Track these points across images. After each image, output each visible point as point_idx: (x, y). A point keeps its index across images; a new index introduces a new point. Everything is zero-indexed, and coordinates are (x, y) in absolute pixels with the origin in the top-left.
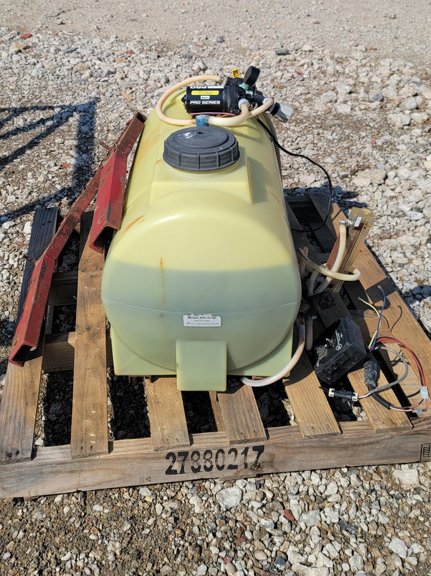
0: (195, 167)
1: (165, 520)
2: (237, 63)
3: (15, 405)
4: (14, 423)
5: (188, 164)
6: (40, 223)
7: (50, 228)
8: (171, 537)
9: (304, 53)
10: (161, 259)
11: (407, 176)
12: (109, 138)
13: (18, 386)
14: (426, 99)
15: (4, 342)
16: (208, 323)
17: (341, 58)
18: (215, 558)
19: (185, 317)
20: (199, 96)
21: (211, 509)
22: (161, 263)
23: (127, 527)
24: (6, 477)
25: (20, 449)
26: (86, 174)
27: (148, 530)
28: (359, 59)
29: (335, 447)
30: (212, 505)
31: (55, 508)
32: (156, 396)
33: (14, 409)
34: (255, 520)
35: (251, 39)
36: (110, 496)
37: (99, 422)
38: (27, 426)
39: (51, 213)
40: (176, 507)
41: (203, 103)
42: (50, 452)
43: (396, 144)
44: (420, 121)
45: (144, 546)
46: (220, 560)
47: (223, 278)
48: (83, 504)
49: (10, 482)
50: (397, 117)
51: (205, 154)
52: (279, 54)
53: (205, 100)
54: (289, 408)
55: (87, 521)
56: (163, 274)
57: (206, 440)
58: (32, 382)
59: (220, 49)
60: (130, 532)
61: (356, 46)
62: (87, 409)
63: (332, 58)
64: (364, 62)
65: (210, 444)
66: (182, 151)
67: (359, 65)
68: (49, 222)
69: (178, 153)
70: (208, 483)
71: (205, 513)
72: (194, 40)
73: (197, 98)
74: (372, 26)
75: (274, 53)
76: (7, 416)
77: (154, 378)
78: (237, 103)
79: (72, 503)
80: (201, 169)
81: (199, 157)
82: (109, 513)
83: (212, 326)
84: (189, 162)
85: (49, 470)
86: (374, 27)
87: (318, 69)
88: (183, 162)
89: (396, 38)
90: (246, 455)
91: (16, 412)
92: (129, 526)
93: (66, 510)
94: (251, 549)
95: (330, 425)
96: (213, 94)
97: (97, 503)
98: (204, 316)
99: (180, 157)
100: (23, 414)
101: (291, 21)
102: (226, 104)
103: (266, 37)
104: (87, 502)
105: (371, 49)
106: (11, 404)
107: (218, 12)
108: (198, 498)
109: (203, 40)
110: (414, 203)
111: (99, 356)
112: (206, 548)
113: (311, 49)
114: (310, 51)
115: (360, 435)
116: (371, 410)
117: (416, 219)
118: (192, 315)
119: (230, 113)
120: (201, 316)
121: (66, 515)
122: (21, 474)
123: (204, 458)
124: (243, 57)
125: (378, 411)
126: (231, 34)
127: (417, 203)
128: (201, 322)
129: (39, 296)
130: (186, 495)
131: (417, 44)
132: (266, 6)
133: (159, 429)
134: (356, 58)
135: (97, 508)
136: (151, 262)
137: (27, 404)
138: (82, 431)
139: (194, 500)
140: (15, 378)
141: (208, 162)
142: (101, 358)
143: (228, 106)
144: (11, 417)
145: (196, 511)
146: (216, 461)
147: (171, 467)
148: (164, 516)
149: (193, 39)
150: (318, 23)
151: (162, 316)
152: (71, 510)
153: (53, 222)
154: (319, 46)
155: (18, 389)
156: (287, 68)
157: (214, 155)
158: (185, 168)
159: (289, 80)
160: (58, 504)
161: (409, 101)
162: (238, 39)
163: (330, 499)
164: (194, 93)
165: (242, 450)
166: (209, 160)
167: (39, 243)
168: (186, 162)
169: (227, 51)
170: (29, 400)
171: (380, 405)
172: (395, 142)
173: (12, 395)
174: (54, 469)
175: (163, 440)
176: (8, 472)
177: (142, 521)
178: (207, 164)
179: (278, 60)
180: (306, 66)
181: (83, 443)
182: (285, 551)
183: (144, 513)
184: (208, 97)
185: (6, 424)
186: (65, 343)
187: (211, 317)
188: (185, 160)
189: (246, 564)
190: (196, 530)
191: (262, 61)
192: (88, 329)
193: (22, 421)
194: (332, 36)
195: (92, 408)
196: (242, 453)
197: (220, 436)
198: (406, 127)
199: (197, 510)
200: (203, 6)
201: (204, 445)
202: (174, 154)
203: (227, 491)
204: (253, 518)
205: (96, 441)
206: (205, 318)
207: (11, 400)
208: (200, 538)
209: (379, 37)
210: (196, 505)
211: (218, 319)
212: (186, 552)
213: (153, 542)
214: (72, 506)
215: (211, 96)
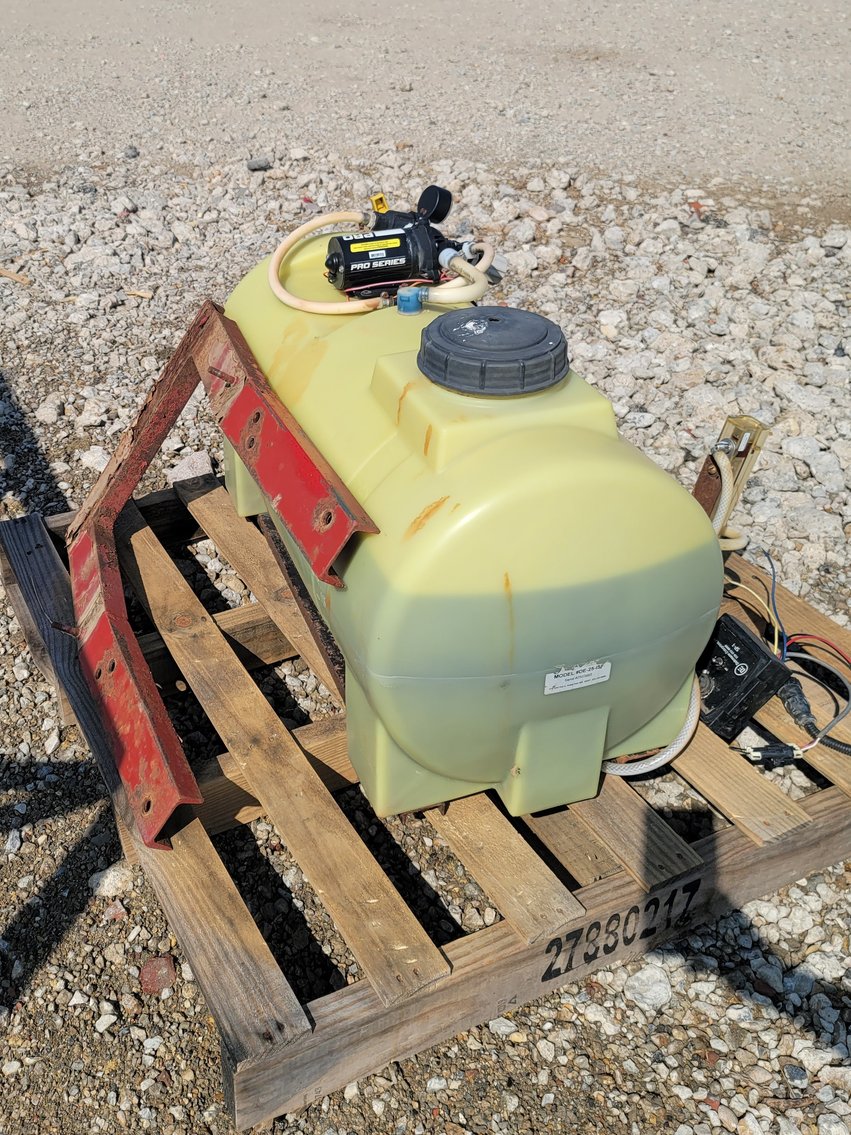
0: (514, 386)
1: (570, 1067)
2: (186, 192)
3: (208, 930)
4: (233, 968)
5: (502, 383)
6: (22, 553)
7: (47, 558)
8: (598, 1095)
9: (295, 163)
10: (506, 575)
11: (590, 355)
12: (28, 363)
13: (190, 889)
14: (540, 223)
15: (52, 807)
16: (588, 678)
17: (363, 167)
18: (691, 1107)
19: (550, 677)
20: (367, 253)
21: (632, 1021)
22: (507, 583)
23: (512, 1103)
24: (265, 1083)
25: (279, 1018)
26: (21, 440)
27: (552, 1096)
28: (396, 166)
29: (803, 847)
30: (629, 1013)
31: (354, 1111)
32: (466, 837)
33: (213, 940)
34: (713, 1014)
35: (187, 146)
36: (445, 1055)
37: (398, 917)
38: (264, 966)
39: (32, 529)
40: (573, 1036)
41: (375, 265)
42: (334, 1005)
43: (539, 303)
44: (552, 261)
45: (559, 1127)
46: (703, 1107)
47: (616, 590)
48: (406, 1087)
49: (272, 1089)
50: (518, 256)
51: (531, 359)
52: (254, 170)
53: (378, 260)
54: (652, 797)
55: (428, 1116)
56: (511, 605)
57: (603, 897)
58: (212, 874)
59: (140, 169)
60: (522, 1110)
61: (376, 143)
62: (358, 899)
63: (348, 167)
64: (406, 169)
65: (615, 902)
66: (485, 359)
67: (401, 177)
68: (38, 546)
69: (478, 364)
70: (600, 974)
71: (625, 1030)
72: (81, 158)
73: (363, 256)
74: (383, 107)
75: (246, 168)
76: (209, 959)
77: (445, 807)
78: (436, 257)
79: (382, 1090)
80: (526, 388)
81: (524, 366)
82: (461, 1087)
83: (594, 682)
84: (503, 378)
85: (346, 1040)
86: (387, 108)
87: (336, 189)
88: (490, 379)
89: (432, 123)
90: (671, 905)
91: (220, 944)
92: (515, 1101)
93: (378, 1107)
94: (737, 1068)
95: (788, 812)
96: (390, 246)
97: (430, 1078)
98: (582, 668)
99: (483, 371)
100: (237, 944)
101: (238, 107)
102: (417, 261)
103: (212, 140)
104: (409, 1080)
105: (405, 146)
106: (199, 931)
107: (94, 101)
108: (599, 1008)
109: (97, 156)
110: (628, 398)
111: (310, 786)
112: (666, 1093)
113: (306, 154)
114: (305, 159)
115: (839, 815)
116: (834, 768)
117: (646, 424)
118: (563, 671)
119: (423, 278)
120: (579, 669)
121: (383, 1119)
122: (293, 1067)
123: (607, 931)
124: (190, 181)
125: (845, 766)
126: (144, 141)
127: (631, 397)
128: (576, 681)
129: (148, 700)
130: (575, 1008)
131: (472, 131)
132: (177, 84)
133: (515, 900)
134: (389, 164)
135: (434, 1084)
136: (487, 584)
137: (231, 923)
138: (377, 946)
139: (593, 1014)
140: (172, 875)
141: (538, 374)
142: (318, 792)
143: (420, 265)
144: (217, 957)
145: (608, 1033)
146: (625, 930)
147: (552, 965)
148: (563, 1060)
149: (77, 155)
150: (286, 108)
151: (504, 685)
152: (387, 1105)
153: (47, 545)
154: (316, 148)
155: (194, 896)
156: (282, 192)
157: (546, 358)
158: (494, 391)
159: (296, 214)
160: (356, 1100)
161: (521, 229)
162: (161, 148)
163: (809, 940)
164: (355, 248)
165: (666, 899)
166: (539, 370)
167: (44, 593)
168: (496, 379)
169: (156, 171)
170: (230, 913)
171: (842, 755)
172: (535, 301)
173: (189, 913)
174: (355, 1037)
175: (536, 920)
176: (271, 1071)
177: (530, 1083)
178: (536, 378)
179: (260, 181)
180: (312, 187)
181: (395, 968)
182: (788, 1053)
183: (524, 1065)
184: (383, 254)
185: (217, 975)
186: (220, 779)
187: (595, 665)
188: (495, 375)
189: (747, 1099)
190: (630, 1066)
191: (231, 185)
192: (256, 741)
193: (245, 959)
194: (326, 130)
195: (365, 895)
196: (666, 904)
197: (621, 883)
198: (536, 273)
199: (609, 1029)
200: (60, 93)
201: (605, 907)
202: (467, 367)
203: (638, 979)
204: (708, 1013)
205: (416, 957)
206: (583, 671)
207: (195, 923)
208: (647, 1079)
209: (405, 123)
210: (603, 1020)
211: (608, 666)
212: (641, 1113)
213: (571, 1115)
214: (384, 1096)
215: (388, 250)
